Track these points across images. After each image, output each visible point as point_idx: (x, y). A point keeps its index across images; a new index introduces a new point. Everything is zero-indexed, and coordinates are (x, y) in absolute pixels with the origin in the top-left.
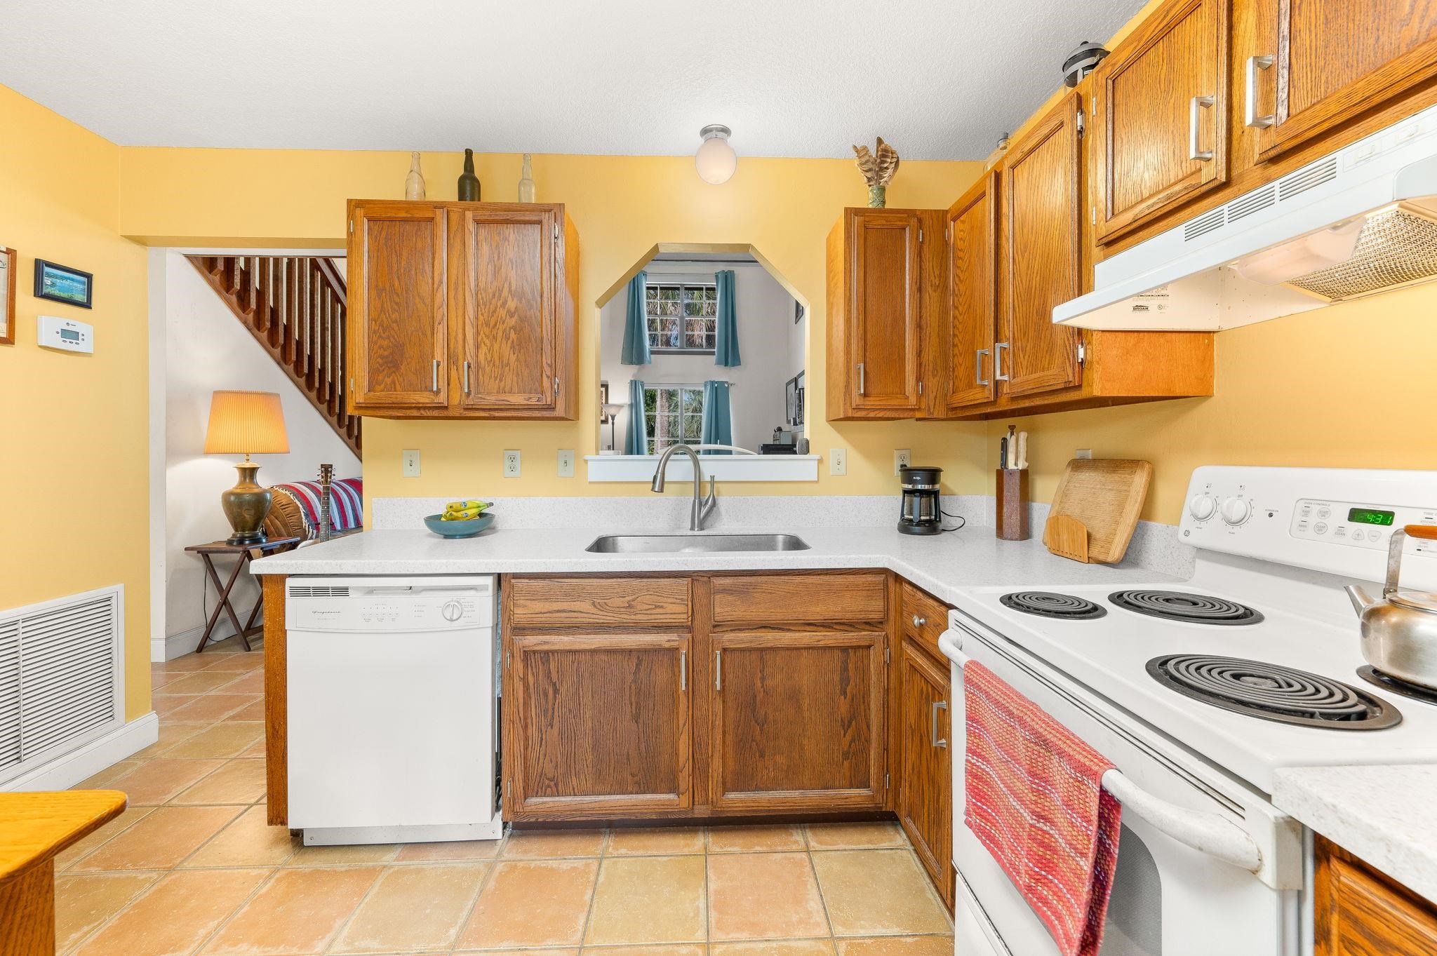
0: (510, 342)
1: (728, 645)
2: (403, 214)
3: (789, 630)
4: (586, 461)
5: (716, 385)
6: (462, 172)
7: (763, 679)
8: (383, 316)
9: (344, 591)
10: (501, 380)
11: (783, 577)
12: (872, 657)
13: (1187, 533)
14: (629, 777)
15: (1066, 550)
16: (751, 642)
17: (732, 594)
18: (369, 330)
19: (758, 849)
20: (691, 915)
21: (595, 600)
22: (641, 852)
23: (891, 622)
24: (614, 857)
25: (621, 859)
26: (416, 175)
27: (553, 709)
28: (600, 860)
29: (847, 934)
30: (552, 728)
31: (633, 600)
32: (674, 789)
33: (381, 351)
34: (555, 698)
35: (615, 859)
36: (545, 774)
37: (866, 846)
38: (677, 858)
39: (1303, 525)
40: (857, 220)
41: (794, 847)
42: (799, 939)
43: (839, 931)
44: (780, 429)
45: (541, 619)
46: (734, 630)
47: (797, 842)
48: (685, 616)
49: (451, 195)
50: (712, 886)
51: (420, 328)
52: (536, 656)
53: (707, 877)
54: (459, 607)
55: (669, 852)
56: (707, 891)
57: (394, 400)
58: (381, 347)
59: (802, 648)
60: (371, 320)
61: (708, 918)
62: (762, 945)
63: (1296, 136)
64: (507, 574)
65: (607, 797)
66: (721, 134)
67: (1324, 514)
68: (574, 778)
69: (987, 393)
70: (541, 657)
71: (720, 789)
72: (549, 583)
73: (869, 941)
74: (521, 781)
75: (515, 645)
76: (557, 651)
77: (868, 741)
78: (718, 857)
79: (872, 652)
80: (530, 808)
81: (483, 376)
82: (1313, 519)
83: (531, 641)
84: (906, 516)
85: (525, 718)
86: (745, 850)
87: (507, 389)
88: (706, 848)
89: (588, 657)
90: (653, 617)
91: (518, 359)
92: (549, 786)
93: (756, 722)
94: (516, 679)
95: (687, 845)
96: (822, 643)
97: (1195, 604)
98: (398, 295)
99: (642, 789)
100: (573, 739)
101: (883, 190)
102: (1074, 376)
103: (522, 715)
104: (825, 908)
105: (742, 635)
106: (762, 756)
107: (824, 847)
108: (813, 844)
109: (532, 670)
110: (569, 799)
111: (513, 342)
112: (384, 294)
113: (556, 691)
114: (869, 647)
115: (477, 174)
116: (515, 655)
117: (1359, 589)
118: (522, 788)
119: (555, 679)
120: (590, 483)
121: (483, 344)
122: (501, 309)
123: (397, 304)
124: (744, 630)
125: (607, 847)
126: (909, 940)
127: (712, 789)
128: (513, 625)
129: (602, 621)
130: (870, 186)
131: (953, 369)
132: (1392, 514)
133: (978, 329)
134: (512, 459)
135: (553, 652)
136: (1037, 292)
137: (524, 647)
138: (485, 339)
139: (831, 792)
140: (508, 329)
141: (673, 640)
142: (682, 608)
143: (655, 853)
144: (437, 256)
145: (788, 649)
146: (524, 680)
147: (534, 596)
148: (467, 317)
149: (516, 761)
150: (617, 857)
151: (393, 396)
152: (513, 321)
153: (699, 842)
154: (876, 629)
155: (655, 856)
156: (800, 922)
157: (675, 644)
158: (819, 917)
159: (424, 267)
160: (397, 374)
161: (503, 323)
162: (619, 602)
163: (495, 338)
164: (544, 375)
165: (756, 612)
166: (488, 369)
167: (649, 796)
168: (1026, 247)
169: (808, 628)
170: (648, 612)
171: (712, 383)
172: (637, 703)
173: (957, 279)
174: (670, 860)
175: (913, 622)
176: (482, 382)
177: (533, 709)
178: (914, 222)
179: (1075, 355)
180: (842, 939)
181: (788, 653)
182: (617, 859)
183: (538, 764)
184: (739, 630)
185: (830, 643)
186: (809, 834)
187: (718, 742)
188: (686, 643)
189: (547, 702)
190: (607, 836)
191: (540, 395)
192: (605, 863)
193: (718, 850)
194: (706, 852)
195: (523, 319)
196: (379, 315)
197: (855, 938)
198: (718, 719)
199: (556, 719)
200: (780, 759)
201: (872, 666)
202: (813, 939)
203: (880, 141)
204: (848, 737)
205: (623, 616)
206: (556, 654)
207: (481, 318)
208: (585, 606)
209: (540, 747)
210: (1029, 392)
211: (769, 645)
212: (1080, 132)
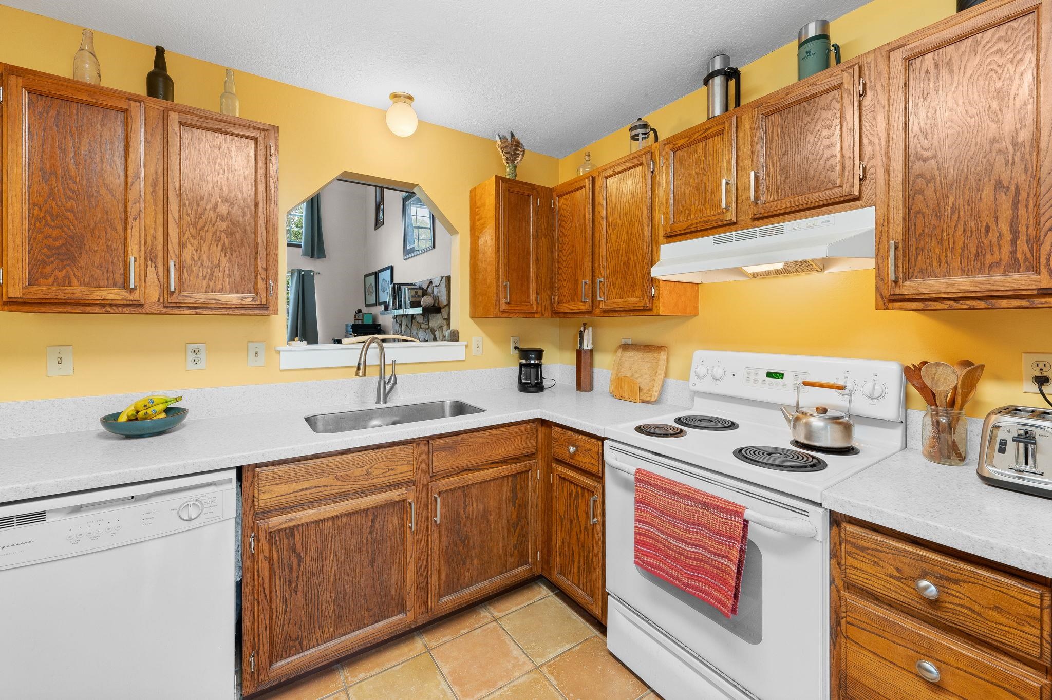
0: (220, 245)
1: (443, 489)
2: (84, 97)
3: (481, 470)
4: (278, 352)
5: (303, 273)
6: (151, 68)
7: (465, 508)
8: (51, 201)
9: (40, 516)
10: (210, 280)
11: (478, 433)
12: (530, 477)
13: (694, 385)
14: (366, 613)
15: (627, 395)
16: (458, 483)
17: (445, 450)
18: (29, 216)
19: (463, 631)
20: (441, 696)
21: (338, 474)
22: (377, 670)
23: (539, 453)
24: (356, 684)
25: (363, 683)
26: (87, 54)
27: (298, 577)
28: (346, 690)
29: (544, 661)
30: (296, 594)
31: (371, 468)
32: (403, 609)
33: (49, 242)
34: (299, 566)
35: (358, 685)
36: (290, 637)
37: (528, 603)
38: (408, 662)
39: (748, 380)
40: (503, 185)
41: (486, 621)
42: (519, 678)
43: (539, 661)
44: (360, 311)
45: (287, 500)
46: (445, 477)
47: (486, 617)
48: (411, 473)
49: (140, 88)
50: (445, 670)
51: (108, 220)
52: (281, 534)
53: (438, 666)
54: (199, 504)
55: (400, 661)
56: (443, 675)
57: (69, 296)
58: (47, 236)
59: (489, 481)
60: (33, 204)
61: (453, 693)
62: (498, 693)
63: (769, 212)
64: (249, 465)
65: (348, 636)
66: (408, 100)
67: (756, 374)
68: (317, 630)
69: (587, 306)
70: (285, 533)
71: (437, 598)
72: (295, 466)
73: (557, 659)
74: (266, 651)
75: (260, 529)
76: (302, 525)
77: (528, 533)
78: (439, 648)
79: (530, 474)
80: (275, 673)
81: (189, 275)
82: (752, 377)
83: (277, 522)
84: (523, 381)
85: (270, 593)
86: (454, 636)
87: (218, 288)
88: (426, 646)
89: (331, 523)
90: (387, 478)
91: (229, 261)
92: (294, 646)
93: (460, 540)
94: (261, 559)
95: (410, 651)
96: (502, 474)
97: (711, 421)
98: (75, 182)
99: (377, 618)
100: (317, 597)
101: (515, 167)
102: (650, 303)
103: (267, 592)
104: (523, 651)
105: (452, 479)
106: (464, 563)
107: (504, 614)
108: (496, 614)
109: (277, 547)
110: (313, 650)
111: (224, 245)
112: (53, 179)
113: (300, 560)
114: (528, 471)
115: (170, 72)
116: (260, 537)
117: (785, 408)
118: (267, 657)
119: (299, 549)
120: (281, 371)
121: (188, 244)
122: (211, 212)
123: (73, 191)
124: (451, 475)
125: (346, 678)
126: (577, 648)
127: (431, 600)
128: (257, 511)
129: (344, 490)
130: (508, 163)
131: (558, 289)
132: (783, 374)
133: (579, 267)
134: (196, 352)
135: (297, 527)
136: (624, 252)
137: (269, 528)
138: (191, 239)
139: (507, 574)
140: (218, 232)
141: (402, 494)
142: (409, 468)
143: (389, 666)
144: (131, 149)
145: (481, 483)
146: (270, 559)
147: (280, 481)
148: (170, 216)
149: (261, 635)
150: (359, 682)
151: (67, 291)
152: (224, 225)
153: (419, 644)
154: (531, 458)
155: (390, 668)
156: (514, 667)
157: (403, 497)
158: (523, 658)
159: (113, 156)
160: (74, 268)
161: (214, 225)
162: (357, 472)
163: (203, 239)
164: (259, 277)
165: (463, 460)
166: (195, 269)
167: (383, 623)
168: (615, 226)
169: (492, 466)
170: (383, 475)
171: (299, 271)
172: (372, 551)
173: (561, 234)
174: (404, 666)
175: (569, 451)
176: (188, 281)
177: (278, 583)
178: (534, 192)
179: (650, 292)
180: (542, 665)
181: (481, 485)
182: (360, 684)
183: (283, 630)
184: (448, 476)
185: (507, 473)
186: (490, 608)
187: (435, 563)
188: (413, 494)
189: (291, 573)
190: (341, 671)
191: (254, 296)
192: (351, 692)
193: (435, 644)
194: (428, 649)
195: (235, 224)
196: (46, 201)
197: (549, 661)
198: (435, 545)
199: (301, 584)
200: (476, 562)
201: (530, 483)
202: (526, 674)
203: (512, 135)
204: (517, 533)
205: (362, 482)
206: (301, 528)
207: (186, 219)
208: (330, 480)
209: (285, 614)
210: (618, 309)
211: (470, 483)
212: (652, 172)
